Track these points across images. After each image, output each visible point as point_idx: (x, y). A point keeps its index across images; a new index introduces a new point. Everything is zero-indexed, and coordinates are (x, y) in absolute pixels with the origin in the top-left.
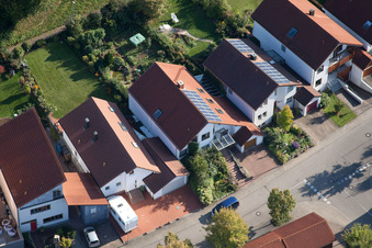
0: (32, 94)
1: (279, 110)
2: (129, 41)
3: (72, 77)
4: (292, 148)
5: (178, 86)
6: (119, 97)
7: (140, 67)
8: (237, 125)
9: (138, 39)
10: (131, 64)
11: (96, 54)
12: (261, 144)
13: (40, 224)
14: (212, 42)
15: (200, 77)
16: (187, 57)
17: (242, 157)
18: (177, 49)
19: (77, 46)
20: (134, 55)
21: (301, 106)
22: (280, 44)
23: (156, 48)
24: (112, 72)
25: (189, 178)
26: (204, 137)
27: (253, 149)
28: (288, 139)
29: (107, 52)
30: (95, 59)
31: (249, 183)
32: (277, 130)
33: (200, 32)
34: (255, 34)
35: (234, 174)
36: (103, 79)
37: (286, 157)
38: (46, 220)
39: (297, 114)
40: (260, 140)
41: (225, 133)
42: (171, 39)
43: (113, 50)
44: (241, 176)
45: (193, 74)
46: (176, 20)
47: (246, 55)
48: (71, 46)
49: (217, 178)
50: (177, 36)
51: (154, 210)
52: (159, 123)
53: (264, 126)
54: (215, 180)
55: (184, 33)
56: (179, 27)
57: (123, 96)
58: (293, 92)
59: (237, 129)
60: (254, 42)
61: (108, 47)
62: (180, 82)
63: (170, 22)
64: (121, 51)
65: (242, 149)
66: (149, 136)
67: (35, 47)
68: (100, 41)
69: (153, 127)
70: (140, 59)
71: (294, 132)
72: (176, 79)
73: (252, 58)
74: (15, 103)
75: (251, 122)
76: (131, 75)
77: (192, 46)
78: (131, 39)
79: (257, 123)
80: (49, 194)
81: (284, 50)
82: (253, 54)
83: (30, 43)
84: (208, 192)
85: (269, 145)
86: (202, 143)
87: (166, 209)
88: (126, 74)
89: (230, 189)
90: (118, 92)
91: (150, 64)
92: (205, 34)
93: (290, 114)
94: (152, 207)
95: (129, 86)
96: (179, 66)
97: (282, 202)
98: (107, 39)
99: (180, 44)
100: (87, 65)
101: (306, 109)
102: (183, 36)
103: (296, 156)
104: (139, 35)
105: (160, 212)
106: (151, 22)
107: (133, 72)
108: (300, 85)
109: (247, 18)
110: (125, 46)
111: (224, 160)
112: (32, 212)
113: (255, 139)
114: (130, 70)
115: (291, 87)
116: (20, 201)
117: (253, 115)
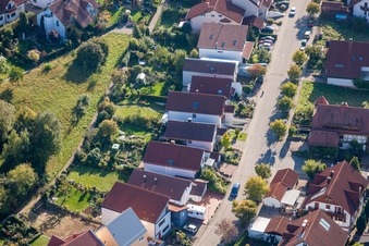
3: (101, 176)
7: (129, 158)
9: (116, 146)
10: (123, 158)
12: (221, 161)
13: (162, 234)
14: (151, 134)
17: (219, 169)
19: (90, 162)
20: (120, 154)
22: (191, 114)
28: (229, 153)
31: (233, 178)
33: (140, 133)
35: (223, 176)
37: (237, 160)
38: (163, 231)
44: (226, 176)
51: (205, 206)
52: (175, 165)
55: (133, 136)
56: (127, 135)
67: (69, 171)
68: (99, 155)
71: (229, 150)
77: (144, 139)
78: (113, 148)
83: (65, 170)
85: (225, 160)
86: (202, 165)
87: (209, 203)
89: (228, 183)
92: (143, 133)
100: (104, 167)
103: (240, 159)
105: (208, 206)
110: (112, 152)
112: (159, 225)
116: (153, 220)
117: (212, 145)
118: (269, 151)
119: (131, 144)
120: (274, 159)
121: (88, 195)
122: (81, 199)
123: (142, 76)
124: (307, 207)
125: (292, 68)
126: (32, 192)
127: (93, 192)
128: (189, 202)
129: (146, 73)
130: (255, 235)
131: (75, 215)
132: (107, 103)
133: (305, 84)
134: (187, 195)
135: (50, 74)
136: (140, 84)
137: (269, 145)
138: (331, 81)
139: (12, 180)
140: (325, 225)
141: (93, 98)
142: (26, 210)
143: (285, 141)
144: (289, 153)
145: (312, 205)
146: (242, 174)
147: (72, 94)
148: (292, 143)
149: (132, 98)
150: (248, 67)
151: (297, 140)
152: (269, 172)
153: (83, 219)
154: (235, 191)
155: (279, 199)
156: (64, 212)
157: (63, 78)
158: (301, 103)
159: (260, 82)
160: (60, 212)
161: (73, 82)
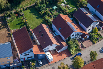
0: (25, 22)
1: (94, 28)
2: (52, 8)
3: (36, 18)
4: (97, 39)
5: (66, 21)
6: (49, 24)
7: (55, 15)
8: (82, 32)
9: (55, 7)
10: (53, 15)
11: (43, 11)
12: (88, 38)
13: (26, 59)
14: (76, 9)
15: (72, 19)
16: (68, 13)
17: (83, 41)
18: (66, 11)
19: (38, 9)
20: (54, 12)
21: (100, 27)
22: (95, 10)
23: (60, 10)
24: (47, 17)
25: (68, 47)
26: (72, 36)
27: (86, 39)
28: (96, 37)
29: (46, 11)
30: (43, 13)
31: (85, 49)
32: (93, 34)
33: (72, 6)
34: (88, 7)
35: (81, 46)
36: (45, 19)
37: (95, 42)
38: (28, 58)
39: (99, 30)
40: (88, 37)
41: (78, 34)
42: (64, 8)
43: (48, 10)
44: (83, 47)
45: (70, 18)
46: (66, 2)
47: (85, 12)
48: (36, 9)
49: (76, 47)
50: (66, 7)
51: (58, 56)
52: (60, 31)
53: (89, 33)
54: (75, 48)
55: (68, 6)
56: (66, 4)
57: (50, 23)
58: (98, 23)
59: (82, 34)
60: (87, 9)
61: (47, 10)
62: (66, 20)
63: (64, 3)
64: (50, 11)
65: (83, 39)
66: (57, 35)
67: (26, 9)
68: (44, 8)
69: (58, 32)
70: (55, 13)
71: (98, 35)
72: (65, 19)
73: (87, 14)
74: (20, 25)
75: (86, 31)
76: (53, 18)
77: (70, 10)
78: (53, 7)
79: (88, 32)
80: (29, 51)
81: (96, 11)
82: (87, 12)
83: (25, 8)
84: (73, 51)
85: (91, 38)
86: (72, 37)
87: (61, 56)
88: (51, 17)
89: (79, 50)
90: (49, 22)
91: (58, 15)
92: (74, 6)
93: (97, 29)
94: (57, 55)
95: (52, 21)
96: (66, 15)
97: (94, 55)
98: (46, 7)
99: (67, 9)
100: (40, 14)
101: (101, 28)
102: (68, 7)
103: (98, 42)
104: (55, 6)
105: (60, 56)
106: (59, 3)
107: (53, 17)
108: (100, 21)
109: (86, 2)
110: (51, 9)
111: (78, 42)
112: (24, 55)
113: (87, 37)
114: (52, 16)
115: (97, 22)
131: (9, 30)
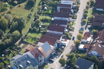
3: (37, 34)
7: (44, 29)
19: (34, 30)
31: (73, 34)
36: (41, 32)
37: (73, 30)
38: (55, 48)
46: (42, 23)
52: (57, 31)
59: (66, 28)
67: (28, 33)
78: (39, 27)
85: (70, 30)
87: (67, 41)
92: (47, 23)
116: (53, 45)
117: (66, 26)
118: (82, 28)
119: (44, 26)
120: (83, 30)
121: (34, 39)
122: (32, 40)
123: (46, 8)
124: (94, 42)
125: (87, 6)
126: (19, 38)
127: (35, 38)
128: (62, 41)
129: (47, 7)
130: (80, 49)
131: (31, 44)
132: (37, 15)
133: (90, 10)
134: (61, 39)
135: (20, 7)
136: (45, 10)
137: (82, 26)
138: (97, 9)
139: (14, 35)
140: (100, 46)
141: (33, 14)
142: (17, 43)
143: (86, 25)
144: (87, 28)
145: (95, 41)
146: (75, 34)
147: (27, 13)
148: (88, 25)
149: (43, 14)
150: (74, 6)
151: (89, 25)
152: (83, 33)
153: (33, 45)
154: (74, 38)
155: (86, 40)
156: (28, 43)
157: (24, 8)
158: (89, 15)
159: (78, 10)
160: (27, 43)
161: (27, 9)
